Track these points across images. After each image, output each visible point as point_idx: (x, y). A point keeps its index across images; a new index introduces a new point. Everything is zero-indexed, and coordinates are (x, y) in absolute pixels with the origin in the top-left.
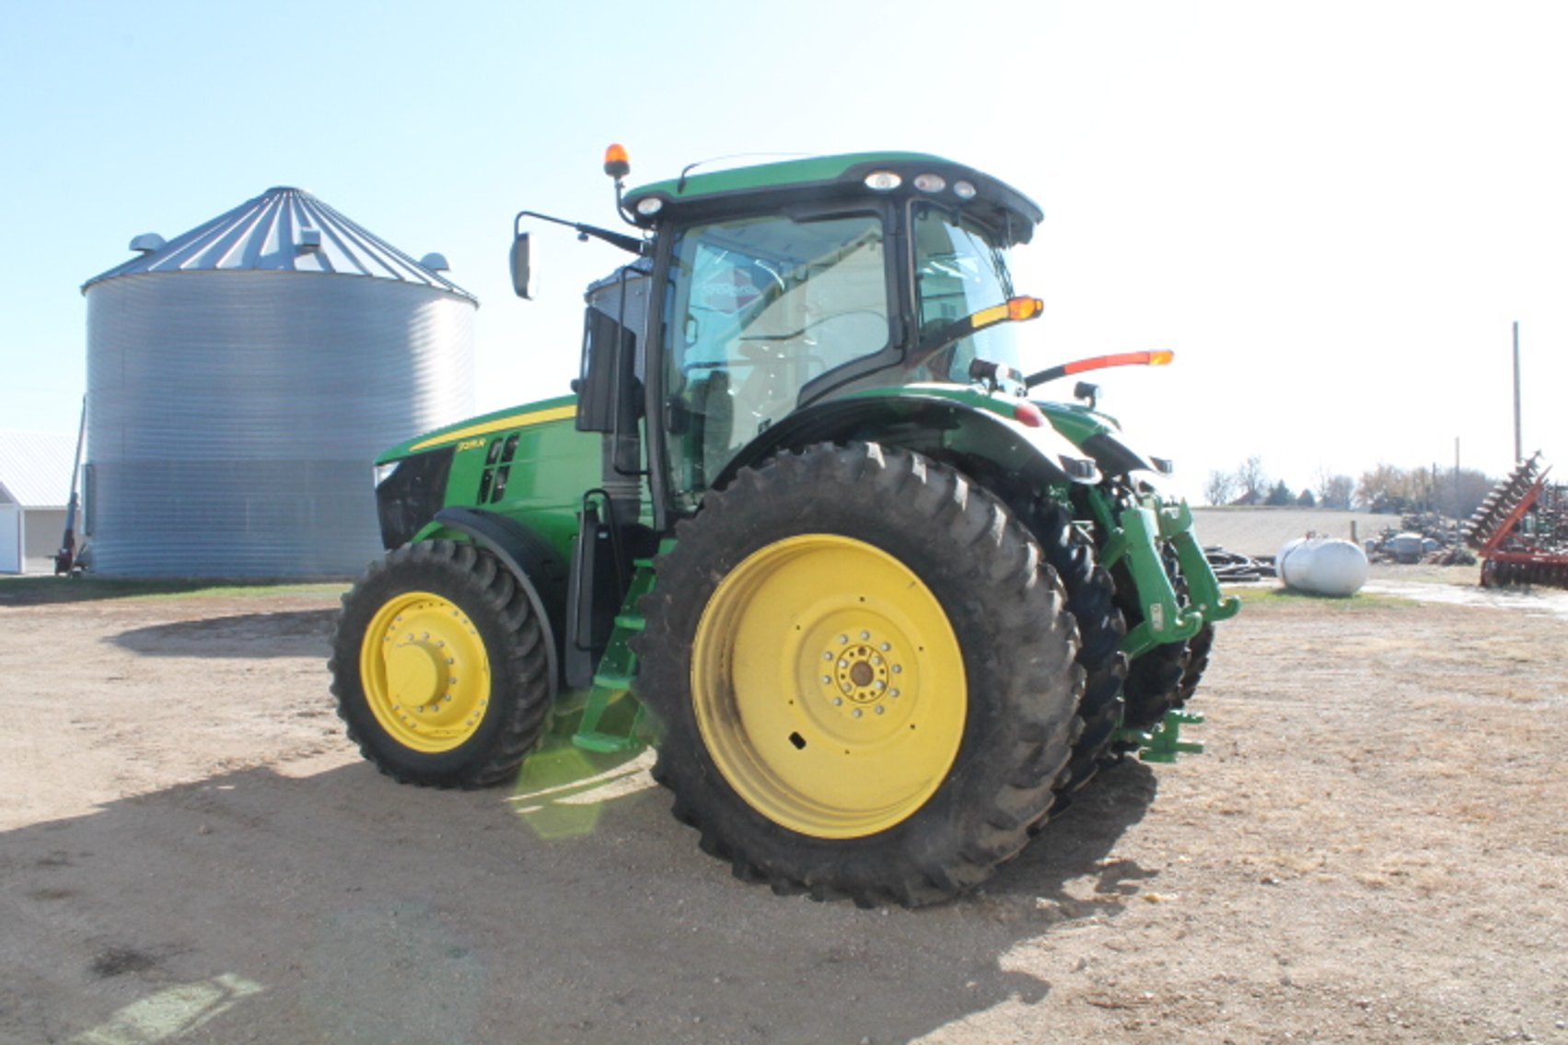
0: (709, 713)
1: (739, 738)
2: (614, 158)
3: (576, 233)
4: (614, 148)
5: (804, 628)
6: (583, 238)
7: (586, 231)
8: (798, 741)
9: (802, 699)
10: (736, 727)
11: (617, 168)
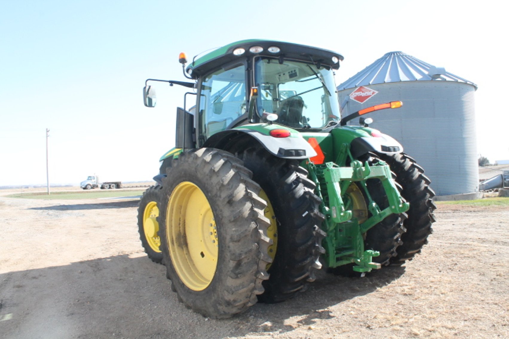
0: (173, 243)
1: (185, 252)
2: (182, 56)
3: (169, 84)
4: (182, 54)
5: (202, 215)
6: (171, 85)
7: (172, 83)
8: (202, 255)
9: (204, 240)
10: (185, 249)
11: (183, 61)
